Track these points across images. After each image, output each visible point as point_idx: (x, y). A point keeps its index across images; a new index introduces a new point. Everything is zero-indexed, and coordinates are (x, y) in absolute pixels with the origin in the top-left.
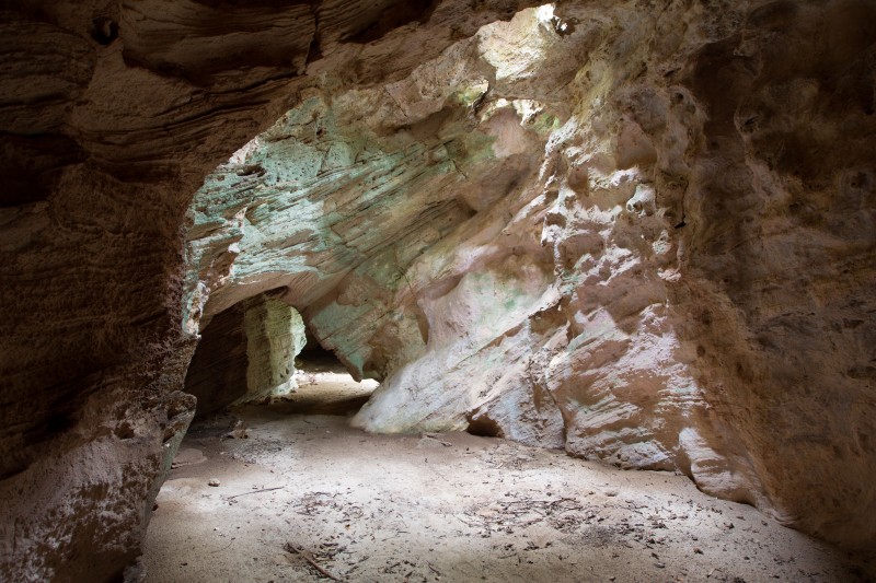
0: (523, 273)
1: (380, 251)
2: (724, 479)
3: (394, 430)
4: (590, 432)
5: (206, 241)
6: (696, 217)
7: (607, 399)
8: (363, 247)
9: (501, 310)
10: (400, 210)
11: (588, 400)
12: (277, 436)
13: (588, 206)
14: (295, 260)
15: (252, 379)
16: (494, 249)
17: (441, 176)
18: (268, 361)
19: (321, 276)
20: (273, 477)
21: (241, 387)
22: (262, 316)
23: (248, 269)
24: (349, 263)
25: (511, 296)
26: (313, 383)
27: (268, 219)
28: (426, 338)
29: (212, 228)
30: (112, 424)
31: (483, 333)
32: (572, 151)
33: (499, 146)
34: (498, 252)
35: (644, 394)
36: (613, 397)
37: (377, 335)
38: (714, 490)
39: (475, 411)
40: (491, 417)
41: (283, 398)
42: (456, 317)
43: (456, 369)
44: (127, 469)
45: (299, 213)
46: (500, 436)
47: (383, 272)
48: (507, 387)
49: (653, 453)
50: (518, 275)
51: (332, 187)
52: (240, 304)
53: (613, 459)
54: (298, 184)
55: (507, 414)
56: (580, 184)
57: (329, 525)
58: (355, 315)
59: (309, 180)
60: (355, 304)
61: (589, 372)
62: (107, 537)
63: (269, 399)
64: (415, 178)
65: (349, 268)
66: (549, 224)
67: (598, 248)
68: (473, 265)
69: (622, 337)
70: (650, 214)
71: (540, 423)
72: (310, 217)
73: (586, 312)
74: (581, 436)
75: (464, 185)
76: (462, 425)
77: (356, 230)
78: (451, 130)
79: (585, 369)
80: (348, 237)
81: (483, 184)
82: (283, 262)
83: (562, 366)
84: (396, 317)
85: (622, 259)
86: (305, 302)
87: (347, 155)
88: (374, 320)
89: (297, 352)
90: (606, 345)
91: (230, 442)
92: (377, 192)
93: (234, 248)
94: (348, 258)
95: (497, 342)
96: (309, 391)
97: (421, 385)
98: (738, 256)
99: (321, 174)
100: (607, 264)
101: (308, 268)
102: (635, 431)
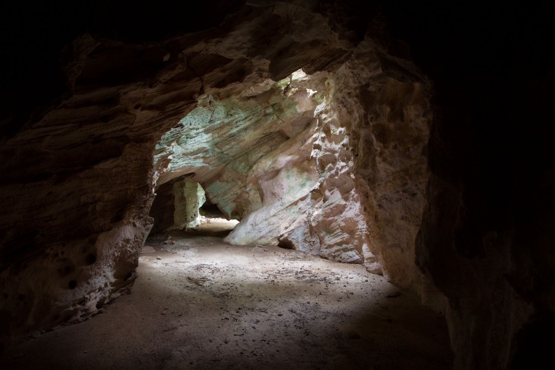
0: (311, 170)
1: (240, 156)
2: (375, 266)
3: (243, 244)
4: (330, 246)
5: (160, 155)
6: (361, 153)
7: (337, 231)
8: (232, 154)
9: (299, 188)
10: (249, 137)
11: (330, 232)
12: (187, 244)
13: (330, 142)
14: (198, 161)
15: (177, 218)
16: (297, 157)
17: (269, 122)
18: (185, 209)
19: (211, 168)
20: (184, 258)
21: (171, 221)
22: (183, 186)
23: (176, 165)
24: (225, 162)
25: (304, 181)
26: (208, 222)
27: (186, 142)
28: (262, 200)
29: (162, 150)
30: (132, 221)
31: (289, 199)
32: (324, 116)
33: (299, 107)
34: (298, 159)
35: (350, 229)
36: (340, 230)
37: (238, 198)
38: (371, 270)
39: (282, 236)
40: (290, 239)
41: (192, 229)
42: (276, 190)
43: (274, 215)
44: (135, 236)
45: (200, 139)
46: (294, 249)
47: (241, 167)
48: (298, 225)
49: (354, 256)
50: (308, 171)
51: (216, 127)
52: (172, 180)
53: (338, 259)
54: (200, 126)
55: (297, 238)
56: (327, 131)
57: (206, 273)
58: (227, 188)
59: (204, 125)
60: (227, 182)
61: (330, 218)
62: (129, 257)
63: (185, 228)
64: (257, 122)
65: (224, 164)
66: (315, 148)
67: (334, 162)
68: (286, 165)
69: (343, 202)
70: (348, 149)
71: (312, 243)
72: (205, 141)
73: (330, 191)
74: (326, 248)
75: (283, 125)
76: (276, 243)
77: (228, 147)
78: (274, 99)
79: (328, 217)
80: (224, 150)
81: (293, 124)
82: (192, 162)
83: (318, 215)
84: (248, 189)
85: (343, 167)
86: (203, 180)
87: (223, 112)
88: (236, 190)
89: (200, 205)
90: (337, 206)
91: (165, 245)
92: (238, 129)
93: (170, 157)
94: (224, 160)
95: (296, 203)
96: (206, 226)
97: (257, 222)
98: (373, 170)
99: (211, 121)
100: (337, 169)
101: (204, 165)
102: (348, 246)
